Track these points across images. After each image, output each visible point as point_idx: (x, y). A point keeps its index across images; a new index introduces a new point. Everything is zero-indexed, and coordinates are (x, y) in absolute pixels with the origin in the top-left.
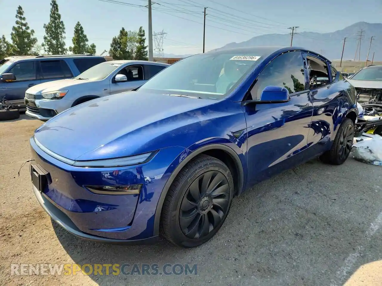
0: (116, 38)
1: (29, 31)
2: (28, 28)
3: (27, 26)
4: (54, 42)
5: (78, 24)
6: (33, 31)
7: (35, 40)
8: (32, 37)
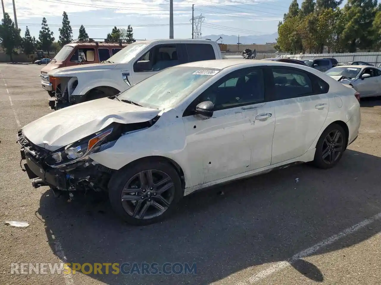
0: (109, 34)
1: (50, 33)
2: (49, 31)
3: (49, 29)
4: (65, 39)
5: (82, 27)
6: (52, 33)
7: (53, 39)
8: (52, 36)
